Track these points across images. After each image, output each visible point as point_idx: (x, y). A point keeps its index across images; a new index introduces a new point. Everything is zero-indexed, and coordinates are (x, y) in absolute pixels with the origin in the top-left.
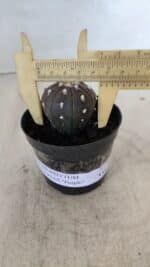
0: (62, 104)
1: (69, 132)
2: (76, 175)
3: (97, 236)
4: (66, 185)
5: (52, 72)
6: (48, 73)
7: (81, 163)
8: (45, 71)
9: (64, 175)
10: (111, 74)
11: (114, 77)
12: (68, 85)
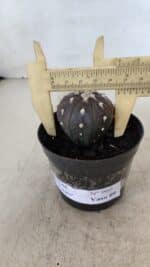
3: (107, 243)
5: (66, 82)
6: (62, 83)
8: (60, 81)
10: (129, 81)
11: (132, 84)
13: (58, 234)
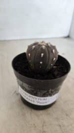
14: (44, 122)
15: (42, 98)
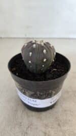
0: (31, 53)
1: (35, 71)
2: (35, 100)
4: (29, 104)
7: (38, 93)
9: (28, 98)
12: (39, 43)
13: (26, 133)
14: (32, 124)
15: (31, 99)
